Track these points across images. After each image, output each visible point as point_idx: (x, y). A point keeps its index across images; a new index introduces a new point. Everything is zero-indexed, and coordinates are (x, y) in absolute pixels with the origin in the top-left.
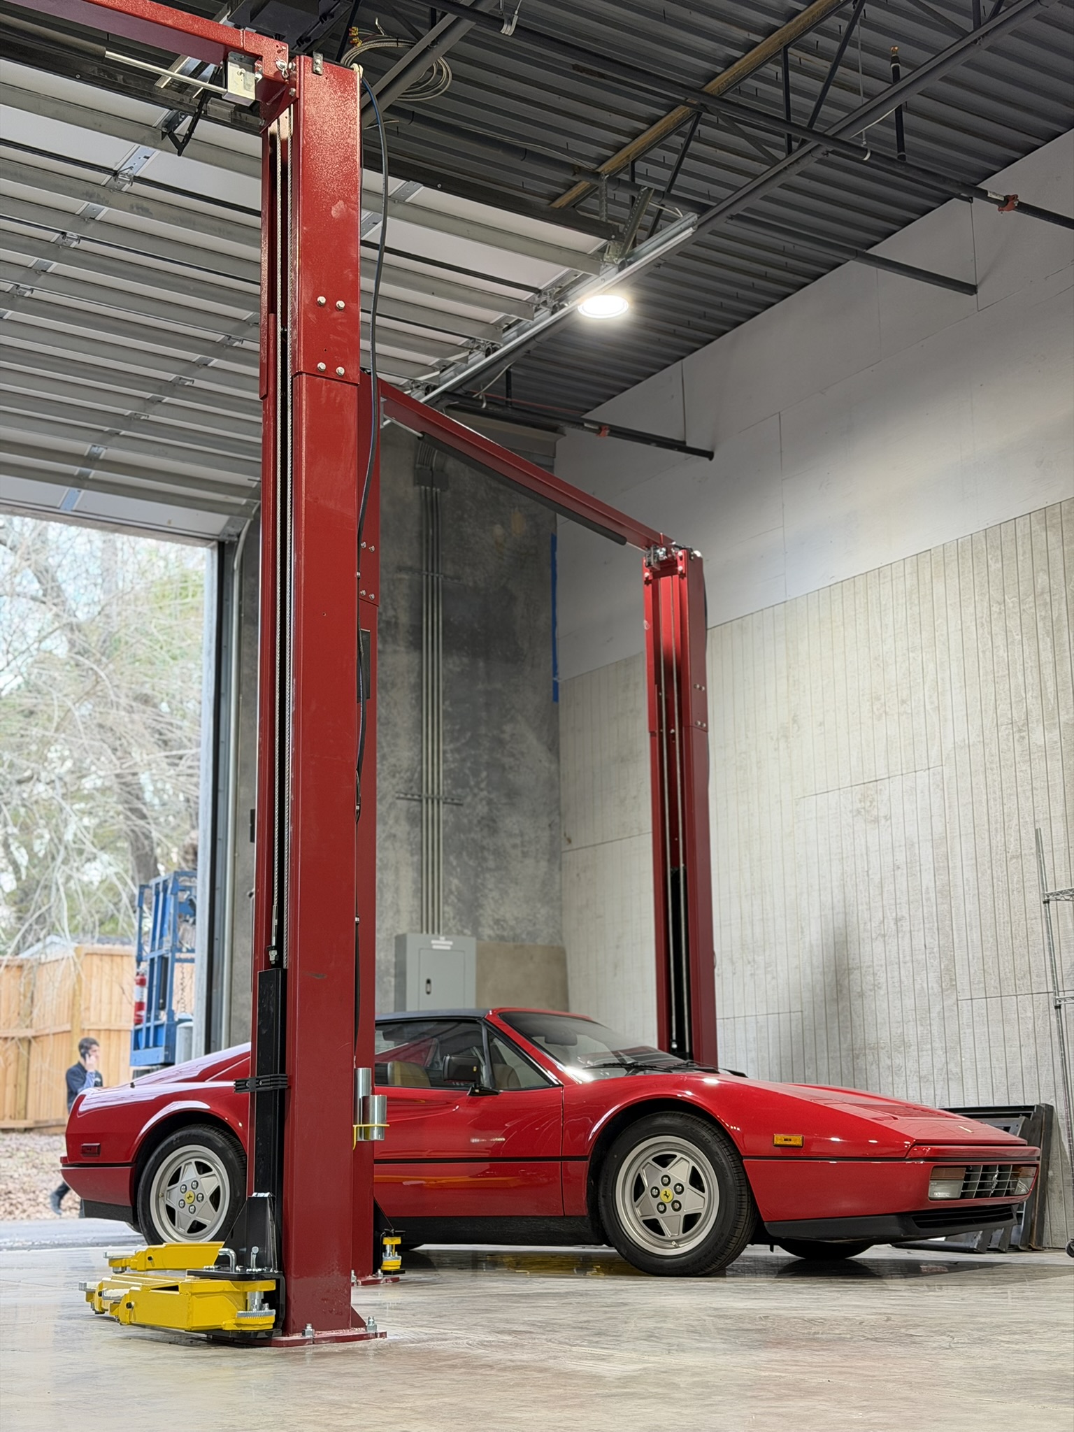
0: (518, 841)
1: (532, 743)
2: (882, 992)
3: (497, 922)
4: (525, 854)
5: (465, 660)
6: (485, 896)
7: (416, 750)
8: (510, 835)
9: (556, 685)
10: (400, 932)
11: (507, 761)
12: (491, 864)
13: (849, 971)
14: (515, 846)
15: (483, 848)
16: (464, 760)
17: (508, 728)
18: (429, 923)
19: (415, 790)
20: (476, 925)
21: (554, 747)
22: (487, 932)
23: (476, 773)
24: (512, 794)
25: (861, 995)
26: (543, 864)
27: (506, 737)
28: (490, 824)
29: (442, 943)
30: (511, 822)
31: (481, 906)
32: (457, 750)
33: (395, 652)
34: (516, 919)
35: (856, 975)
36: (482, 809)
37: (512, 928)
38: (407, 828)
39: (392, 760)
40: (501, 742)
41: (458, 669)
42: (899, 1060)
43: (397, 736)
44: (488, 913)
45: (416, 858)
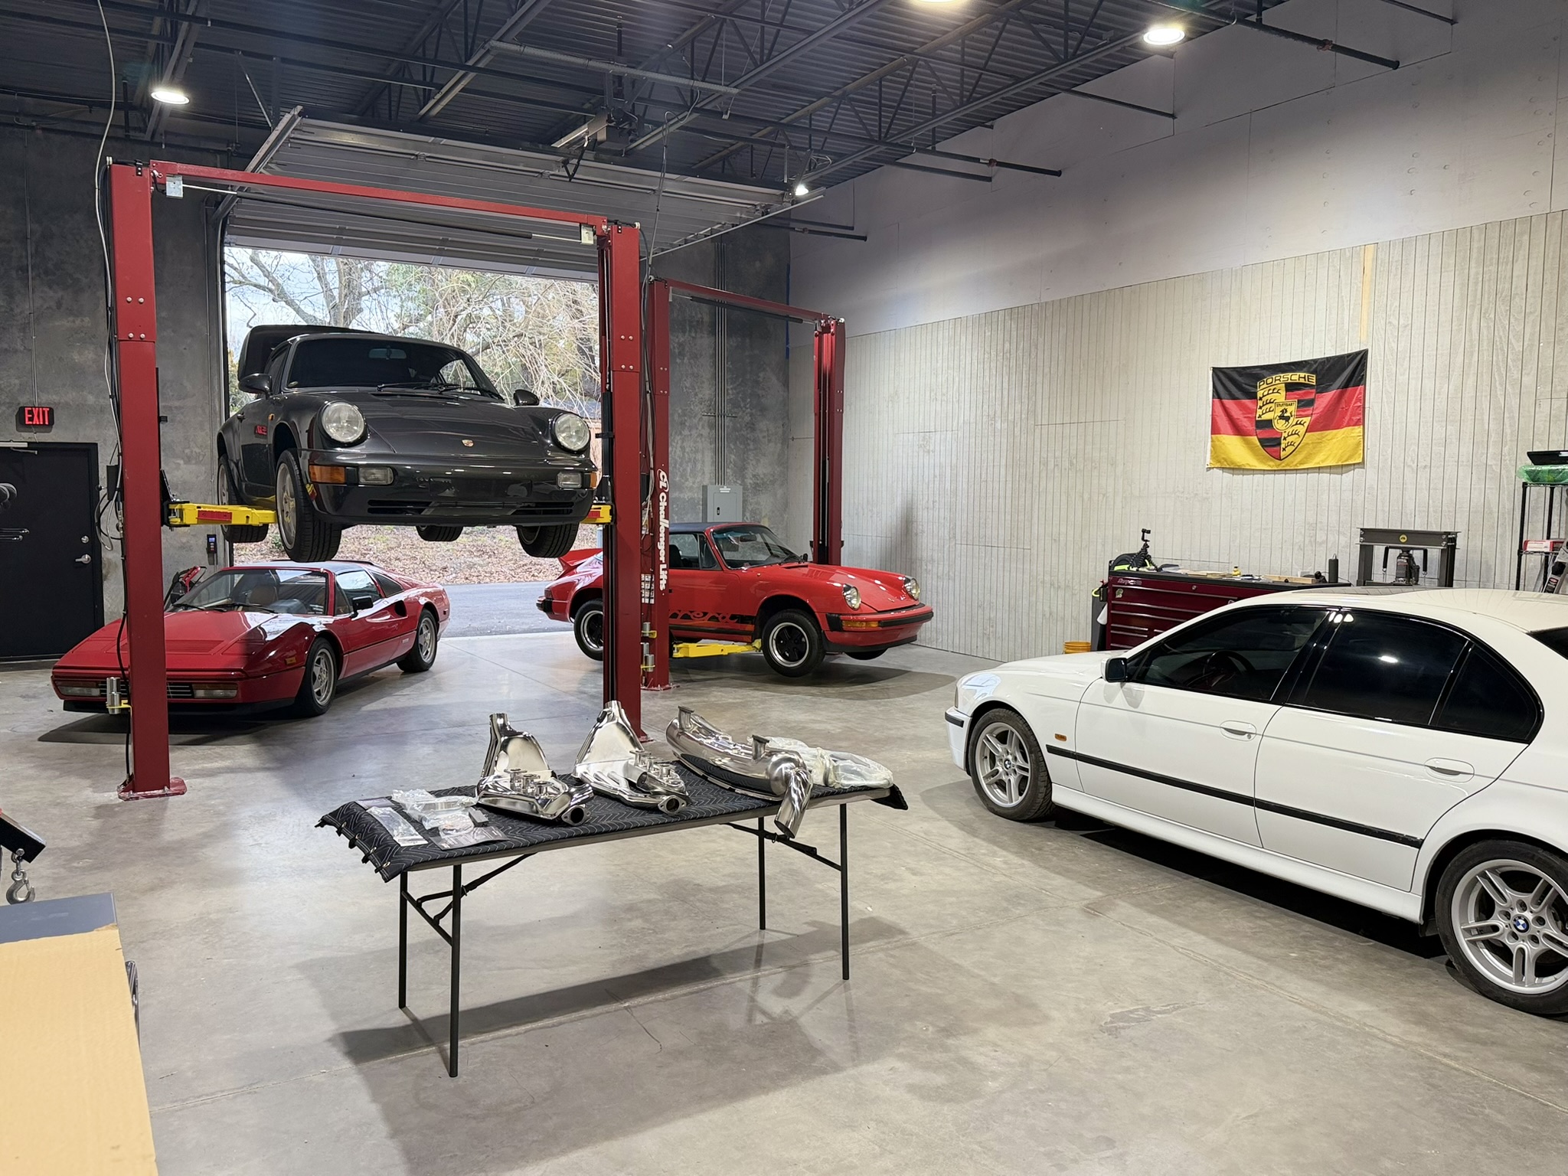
0: (765, 434)
1: (774, 381)
2: (925, 535)
3: (754, 476)
4: (769, 441)
5: (739, 339)
6: (748, 463)
7: (713, 389)
8: (761, 431)
9: (788, 349)
10: (705, 484)
11: (760, 392)
12: (752, 447)
13: (912, 522)
14: (764, 437)
15: (747, 438)
16: (738, 393)
17: (761, 375)
18: (720, 480)
19: (712, 411)
20: (743, 477)
21: (786, 384)
22: (749, 481)
23: (744, 400)
24: (763, 410)
25: (916, 534)
26: (779, 445)
27: (761, 379)
28: (752, 427)
29: (725, 490)
30: (763, 425)
31: (746, 469)
32: (735, 388)
33: (702, 337)
34: (764, 474)
35: (915, 525)
36: (747, 418)
37: (762, 479)
38: (708, 430)
39: (700, 396)
40: (757, 382)
41: (735, 344)
42: (930, 567)
43: (703, 382)
44: (749, 473)
45: (713, 446)
